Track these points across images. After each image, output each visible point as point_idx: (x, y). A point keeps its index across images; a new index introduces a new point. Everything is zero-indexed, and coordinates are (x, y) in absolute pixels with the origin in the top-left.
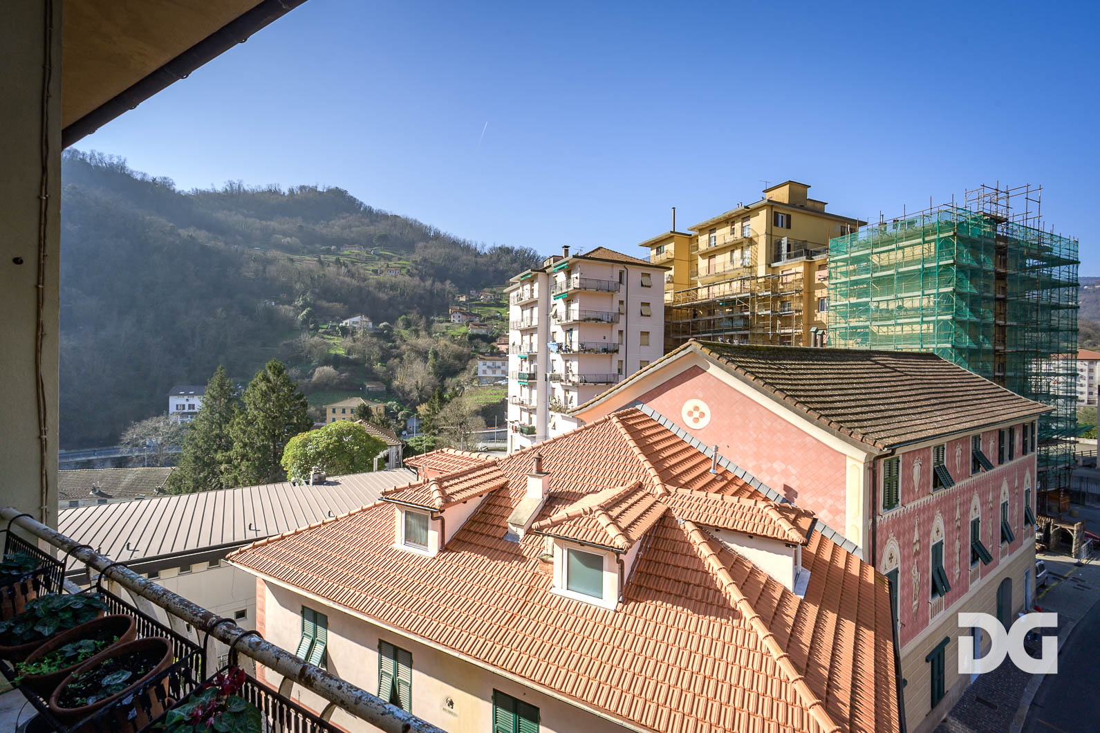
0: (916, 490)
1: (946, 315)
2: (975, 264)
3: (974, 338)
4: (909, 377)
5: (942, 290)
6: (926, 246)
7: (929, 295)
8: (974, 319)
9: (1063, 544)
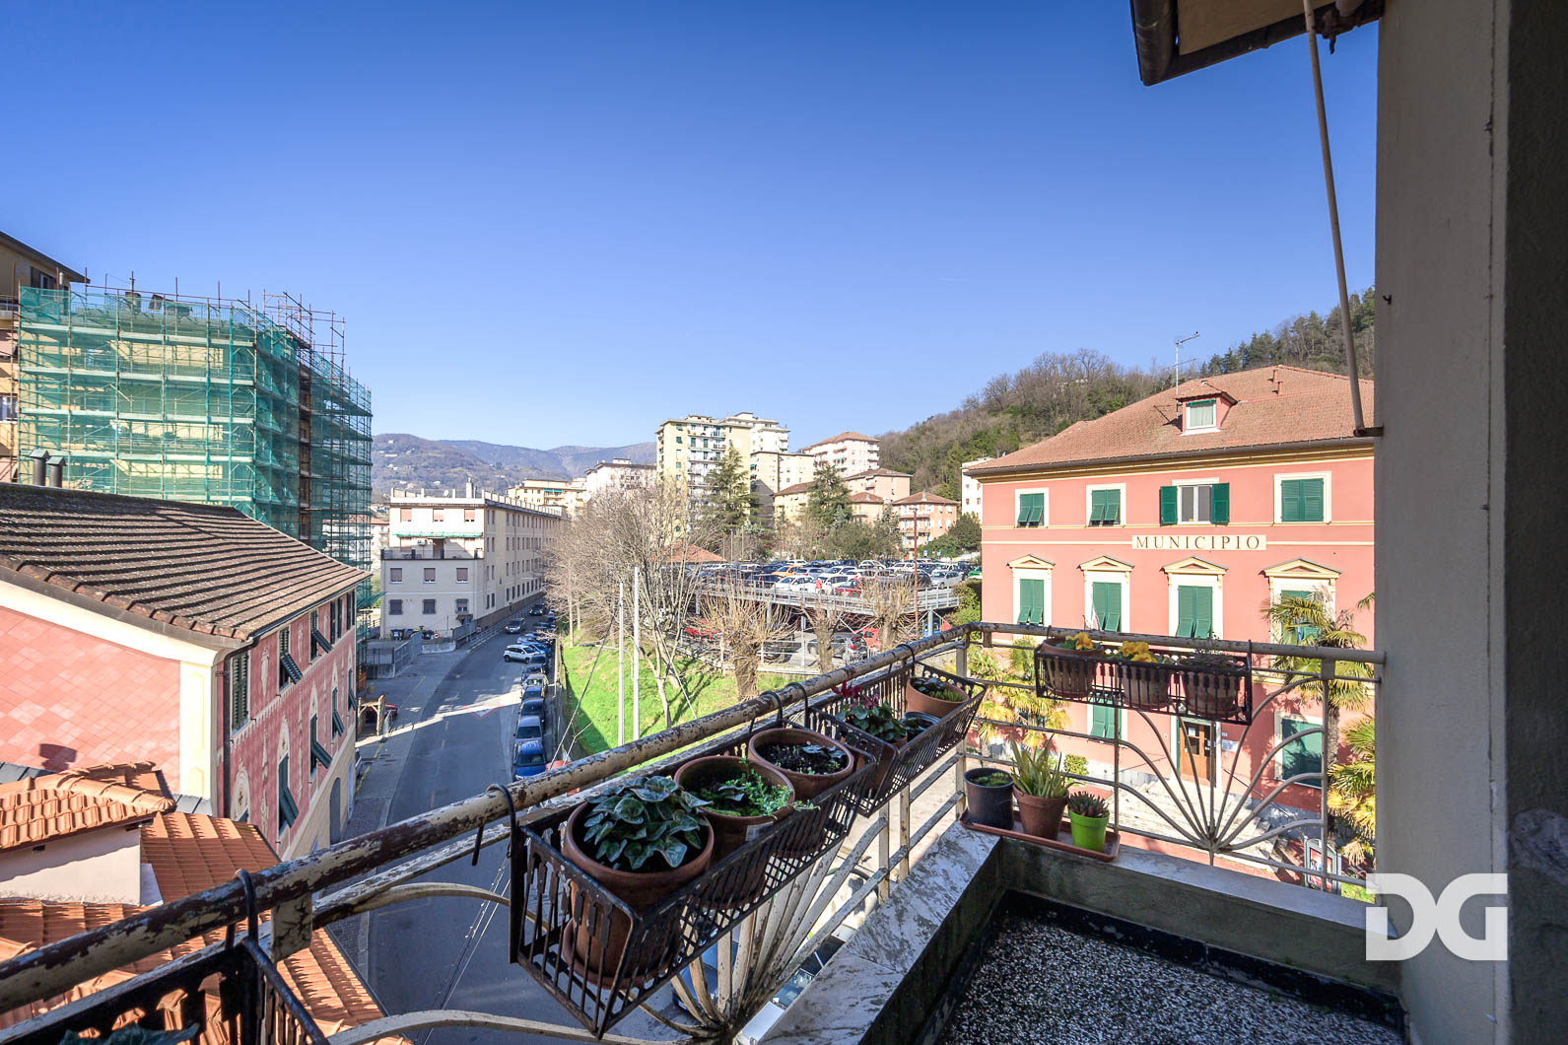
0: (264, 694)
1: (244, 455)
2: (277, 394)
3: (277, 491)
4: (221, 541)
5: (237, 420)
6: (212, 351)
7: (218, 424)
8: (278, 466)
9: (368, 725)
